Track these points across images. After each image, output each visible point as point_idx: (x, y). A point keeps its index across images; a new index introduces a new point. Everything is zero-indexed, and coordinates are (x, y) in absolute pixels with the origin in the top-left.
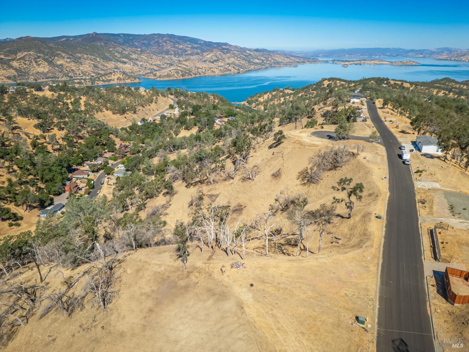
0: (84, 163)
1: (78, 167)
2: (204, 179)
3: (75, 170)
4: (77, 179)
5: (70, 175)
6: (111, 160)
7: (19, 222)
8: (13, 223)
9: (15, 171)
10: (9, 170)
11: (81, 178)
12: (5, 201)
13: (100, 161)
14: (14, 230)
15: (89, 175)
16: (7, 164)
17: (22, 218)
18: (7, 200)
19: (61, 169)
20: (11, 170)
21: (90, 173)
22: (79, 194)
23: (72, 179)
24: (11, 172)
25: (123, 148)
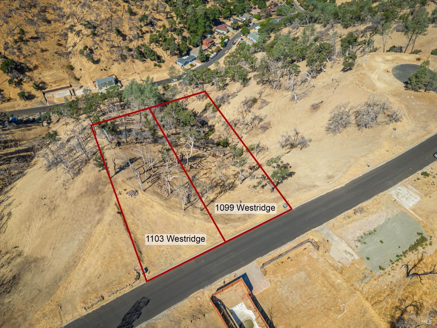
0: (231, 17)
1: (225, 21)
2: (276, 80)
3: (221, 23)
4: (218, 33)
5: (214, 28)
6: (255, 18)
7: (162, 64)
8: (157, 63)
9: (172, 17)
10: (167, 15)
11: (221, 34)
12: (157, 44)
13: (244, 18)
14: (157, 69)
15: (228, 32)
16: (168, 9)
17: (164, 62)
18: (159, 43)
19: (205, 23)
20: (169, 16)
21: (231, 29)
22: (211, 50)
23: (214, 33)
24: (168, 18)
25: (273, 6)
